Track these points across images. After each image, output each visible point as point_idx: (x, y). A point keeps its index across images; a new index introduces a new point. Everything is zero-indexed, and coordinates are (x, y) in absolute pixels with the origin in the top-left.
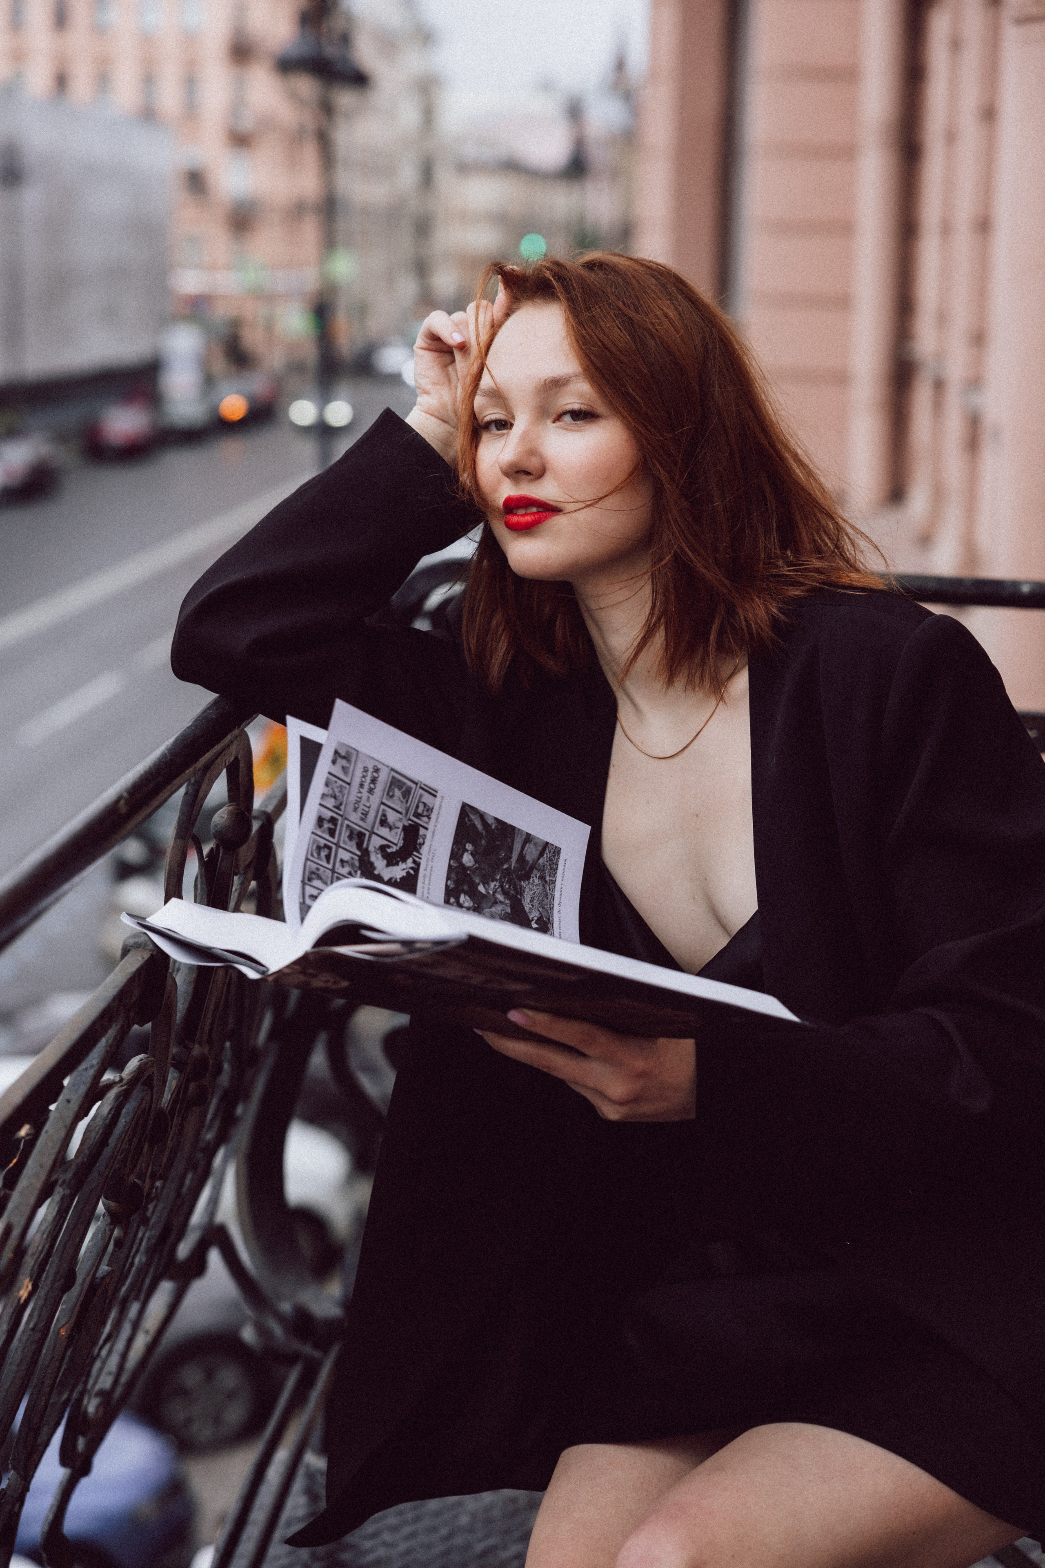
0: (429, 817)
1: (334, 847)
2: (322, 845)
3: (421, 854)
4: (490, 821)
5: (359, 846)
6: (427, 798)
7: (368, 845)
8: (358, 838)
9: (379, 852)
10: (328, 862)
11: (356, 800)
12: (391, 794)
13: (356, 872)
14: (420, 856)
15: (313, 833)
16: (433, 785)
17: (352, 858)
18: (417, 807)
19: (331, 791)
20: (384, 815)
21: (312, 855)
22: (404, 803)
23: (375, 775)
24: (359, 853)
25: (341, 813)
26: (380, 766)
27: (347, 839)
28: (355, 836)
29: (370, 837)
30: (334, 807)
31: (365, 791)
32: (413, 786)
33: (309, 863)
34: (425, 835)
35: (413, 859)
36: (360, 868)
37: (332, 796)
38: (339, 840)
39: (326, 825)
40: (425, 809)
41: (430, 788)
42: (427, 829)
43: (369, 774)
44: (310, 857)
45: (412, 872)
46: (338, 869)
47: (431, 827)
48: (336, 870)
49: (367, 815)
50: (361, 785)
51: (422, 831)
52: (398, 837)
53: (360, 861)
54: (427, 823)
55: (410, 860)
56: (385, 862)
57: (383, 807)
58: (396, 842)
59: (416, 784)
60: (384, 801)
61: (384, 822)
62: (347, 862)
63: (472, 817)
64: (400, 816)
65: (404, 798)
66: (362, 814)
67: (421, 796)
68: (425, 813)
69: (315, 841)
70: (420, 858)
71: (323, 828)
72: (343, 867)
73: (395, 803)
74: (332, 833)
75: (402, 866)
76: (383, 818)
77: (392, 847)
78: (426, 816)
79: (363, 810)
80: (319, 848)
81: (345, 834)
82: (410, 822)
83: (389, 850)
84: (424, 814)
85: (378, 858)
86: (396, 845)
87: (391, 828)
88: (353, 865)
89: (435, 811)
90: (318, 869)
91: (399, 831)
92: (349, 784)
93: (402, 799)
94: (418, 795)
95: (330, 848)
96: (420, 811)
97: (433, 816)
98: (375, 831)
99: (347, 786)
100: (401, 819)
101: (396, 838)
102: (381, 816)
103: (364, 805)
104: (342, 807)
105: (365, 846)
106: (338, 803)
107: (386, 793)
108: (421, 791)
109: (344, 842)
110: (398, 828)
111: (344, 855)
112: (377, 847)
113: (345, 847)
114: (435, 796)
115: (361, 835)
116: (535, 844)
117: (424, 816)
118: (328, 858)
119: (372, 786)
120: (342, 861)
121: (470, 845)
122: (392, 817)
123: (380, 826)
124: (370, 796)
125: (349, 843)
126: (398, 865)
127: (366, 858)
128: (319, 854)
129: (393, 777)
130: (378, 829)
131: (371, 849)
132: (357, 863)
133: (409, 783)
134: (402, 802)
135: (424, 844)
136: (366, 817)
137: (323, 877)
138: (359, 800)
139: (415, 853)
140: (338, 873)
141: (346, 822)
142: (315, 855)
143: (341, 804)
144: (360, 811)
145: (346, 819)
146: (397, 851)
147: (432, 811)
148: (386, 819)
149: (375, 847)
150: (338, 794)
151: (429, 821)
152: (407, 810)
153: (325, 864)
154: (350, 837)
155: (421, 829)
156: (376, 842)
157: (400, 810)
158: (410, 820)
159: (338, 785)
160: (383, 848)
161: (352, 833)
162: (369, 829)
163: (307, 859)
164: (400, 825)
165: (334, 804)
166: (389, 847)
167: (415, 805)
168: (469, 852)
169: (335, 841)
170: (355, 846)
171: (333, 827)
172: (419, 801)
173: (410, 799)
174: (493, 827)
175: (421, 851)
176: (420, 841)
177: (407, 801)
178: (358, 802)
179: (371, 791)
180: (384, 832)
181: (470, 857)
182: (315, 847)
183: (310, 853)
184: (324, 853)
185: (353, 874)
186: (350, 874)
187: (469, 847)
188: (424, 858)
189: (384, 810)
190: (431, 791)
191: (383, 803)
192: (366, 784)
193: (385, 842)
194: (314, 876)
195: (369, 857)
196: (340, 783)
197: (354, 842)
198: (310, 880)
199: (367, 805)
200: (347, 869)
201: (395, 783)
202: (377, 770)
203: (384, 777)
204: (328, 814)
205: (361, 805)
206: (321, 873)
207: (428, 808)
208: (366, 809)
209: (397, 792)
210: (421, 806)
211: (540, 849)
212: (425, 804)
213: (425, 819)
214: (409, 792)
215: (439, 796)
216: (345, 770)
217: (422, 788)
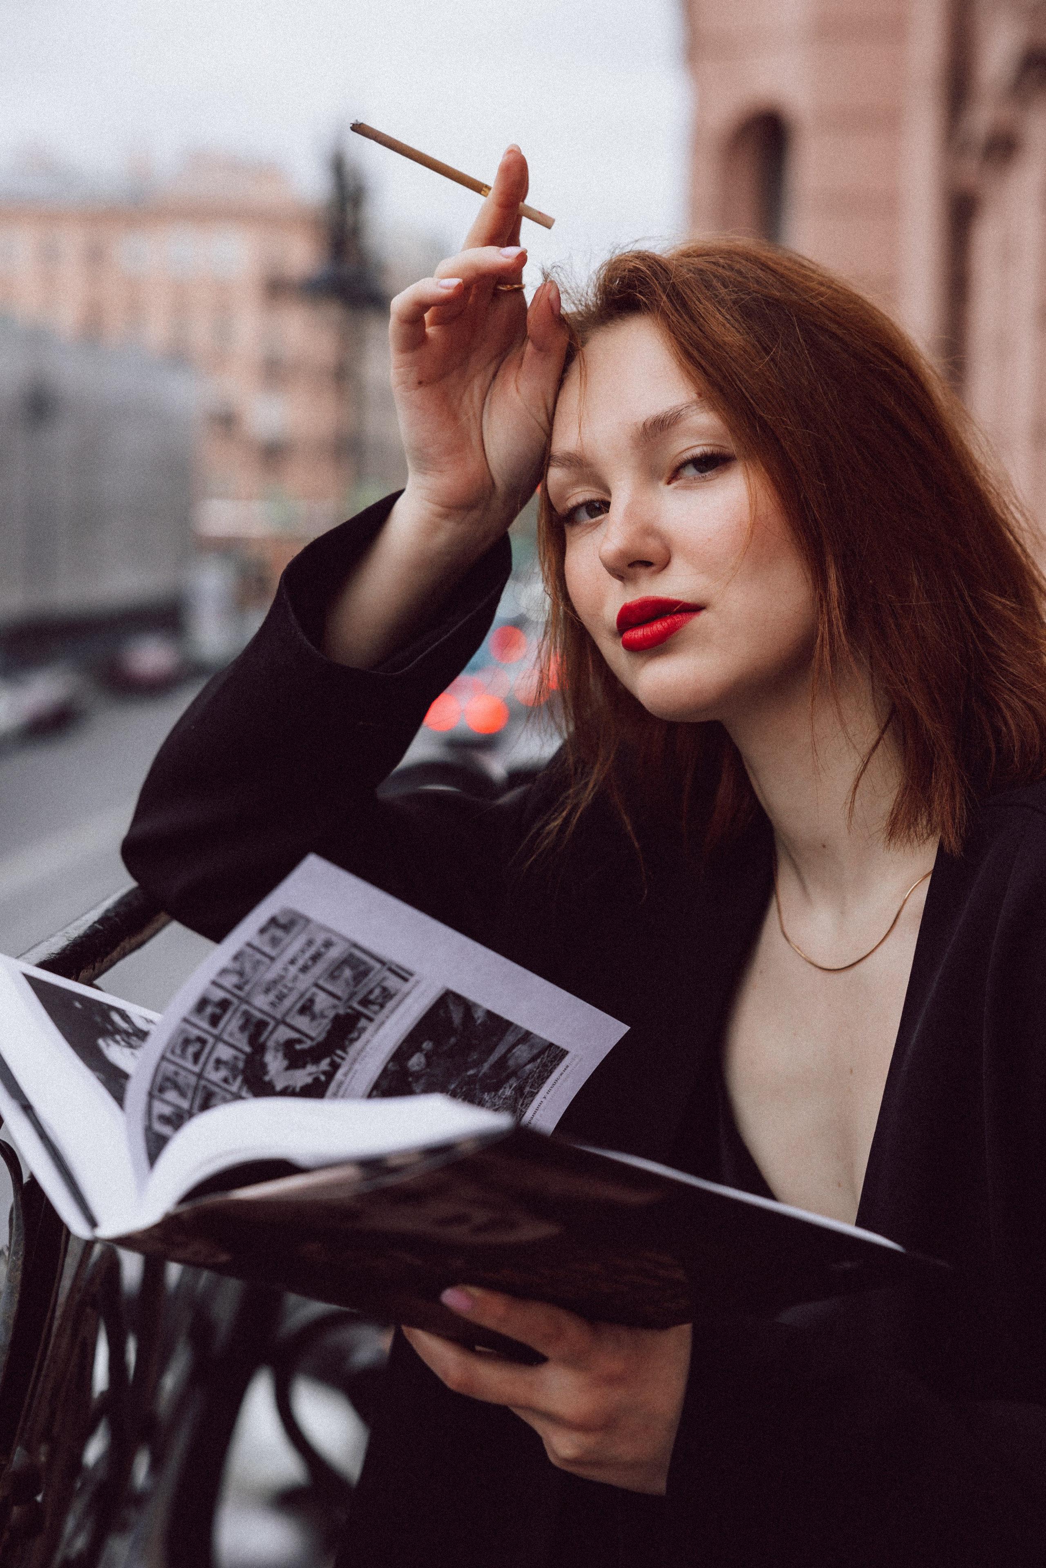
0: (382, 1006)
1: (211, 1040)
2: (193, 1038)
3: (347, 1054)
4: (479, 1016)
5: (253, 1040)
6: (392, 982)
7: (268, 1038)
8: (255, 1028)
9: (281, 1048)
10: (195, 1062)
11: (274, 980)
12: (336, 974)
13: (235, 1078)
14: (344, 1056)
15: (184, 1020)
16: (407, 965)
17: (236, 1058)
18: (371, 991)
19: (238, 967)
20: (312, 1001)
21: (173, 1052)
22: (352, 987)
23: (323, 950)
24: (248, 1049)
25: (241, 995)
26: (334, 939)
27: (235, 1030)
28: (250, 1026)
29: (276, 1026)
30: (234, 987)
31: (292, 969)
32: (378, 966)
33: (164, 1061)
34: (364, 1029)
35: (332, 1060)
36: (243, 1073)
38: (222, 1032)
39: (209, 1010)
40: (383, 996)
41: (402, 969)
42: (371, 1020)
43: (313, 949)
44: (169, 1055)
45: (323, 1078)
46: (207, 1073)
47: (378, 1019)
48: (205, 1075)
49: (282, 998)
50: (293, 962)
51: (363, 1022)
52: (320, 1030)
53: (246, 1062)
54: (376, 1013)
55: (327, 1061)
56: (285, 1063)
57: (314, 989)
58: (313, 1034)
59: (382, 963)
60: (321, 982)
61: (306, 1008)
62: (226, 1064)
63: (452, 1007)
64: (336, 1002)
65: (354, 981)
66: (276, 997)
67: (384, 979)
68: (380, 1000)
69: (183, 1031)
70: (343, 1059)
71: (202, 1014)
72: (217, 1069)
73: (338, 987)
74: (214, 1021)
75: (311, 1068)
76: (309, 1003)
77: (306, 1042)
78: (378, 1004)
79: (280, 992)
80: (187, 1042)
81: (235, 1023)
82: (349, 1011)
83: (298, 1047)
84: (377, 1001)
85: (276, 1058)
86: (312, 1039)
87: (313, 1017)
88: (234, 1069)
89: (395, 1000)
90: (176, 1073)
91: (325, 1021)
92: (272, 959)
93: (350, 981)
94: (382, 976)
95: (204, 1041)
96: (372, 997)
97: (390, 1005)
98: (288, 1020)
99: (268, 961)
100: (336, 1006)
101: (314, 1029)
102: (307, 1001)
103: (285, 987)
104: (247, 988)
105: (262, 1039)
106: (243, 982)
107: (327, 973)
108: (388, 974)
109: (231, 1035)
110: (326, 1018)
111: (224, 1052)
112: (282, 1040)
113: (231, 1041)
114: (405, 980)
115: (261, 1025)
116: (532, 1046)
117: (375, 1004)
118: (196, 1057)
119: (310, 963)
120: (218, 1062)
121: (430, 1044)
122: (322, 1001)
123: (297, 1014)
124: (300, 974)
125: (238, 1035)
126: (304, 1069)
127: (258, 1058)
128: (184, 1051)
129: (351, 955)
130: (291, 1018)
131: (271, 1043)
132: (241, 1065)
133: (373, 963)
134: (348, 984)
135: (358, 1039)
136: (280, 1002)
137: (181, 1084)
138: (278, 979)
139: (339, 1052)
140: (208, 1081)
141: (245, 1006)
142: (178, 1051)
143: (246, 984)
144: (274, 992)
145: (247, 1003)
147: (391, 998)
148: (312, 1006)
149: (277, 1043)
150: (247, 971)
151: (380, 1011)
152: (352, 995)
153: (189, 1066)
154: (243, 1028)
155: (363, 1020)
156: (283, 1034)
157: (339, 993)
158: (351, 1007)
159: (253, 960)
160: (289, 1043)
161: (247, 1021)
162: (278, 1017)
163: (163, 1058)
164: (331, 1014)
165: (236, 984)
166: (299, 1041)
167: (368, 989)
168: (424, 1052)
169: (215, 1032)
170: (245, 1043)
171: (220, 1013)
172: (378, 984)
173: (365, 981)
174: (479, 1022)
175: (348, 1052)
176: (355, 1035)
177: (356, 986)
178: (275, 982)
179: (304, 969)
180: (302, 1022)
181: (423, 1060)
182: (180, 1040)
183: (169, 1047)
184: (191, 1050)
185: (231, 1080)
186: (226, 1080)
187: (427, 1045)
188: (349, 1058)
189: (314, 994)
190: (404, 975)
191: (317, 985)
192: (301, 962)
193: (295, 1035)
194: (168, 1084)
195: (263, 1056)
196: (258, 956)
197: (246, 1034)
198: (162, 1090)
199: (290, 985)
200: (223, 1073)
201: (349, 961)
202: (328, 944)
203: (334, 953)
204: (218, 995)
205: (280, 987)
206: (181, 1080)
207: (387, 995)
208: (285, 991)
209: (347, 973)
210: (377, 992)
211: (535, 1051)
212: (385, 989)
213: (376, 1008)
214: (365, 973)
215: (412, 980)
216: (275, 942)
217: (390, 970)
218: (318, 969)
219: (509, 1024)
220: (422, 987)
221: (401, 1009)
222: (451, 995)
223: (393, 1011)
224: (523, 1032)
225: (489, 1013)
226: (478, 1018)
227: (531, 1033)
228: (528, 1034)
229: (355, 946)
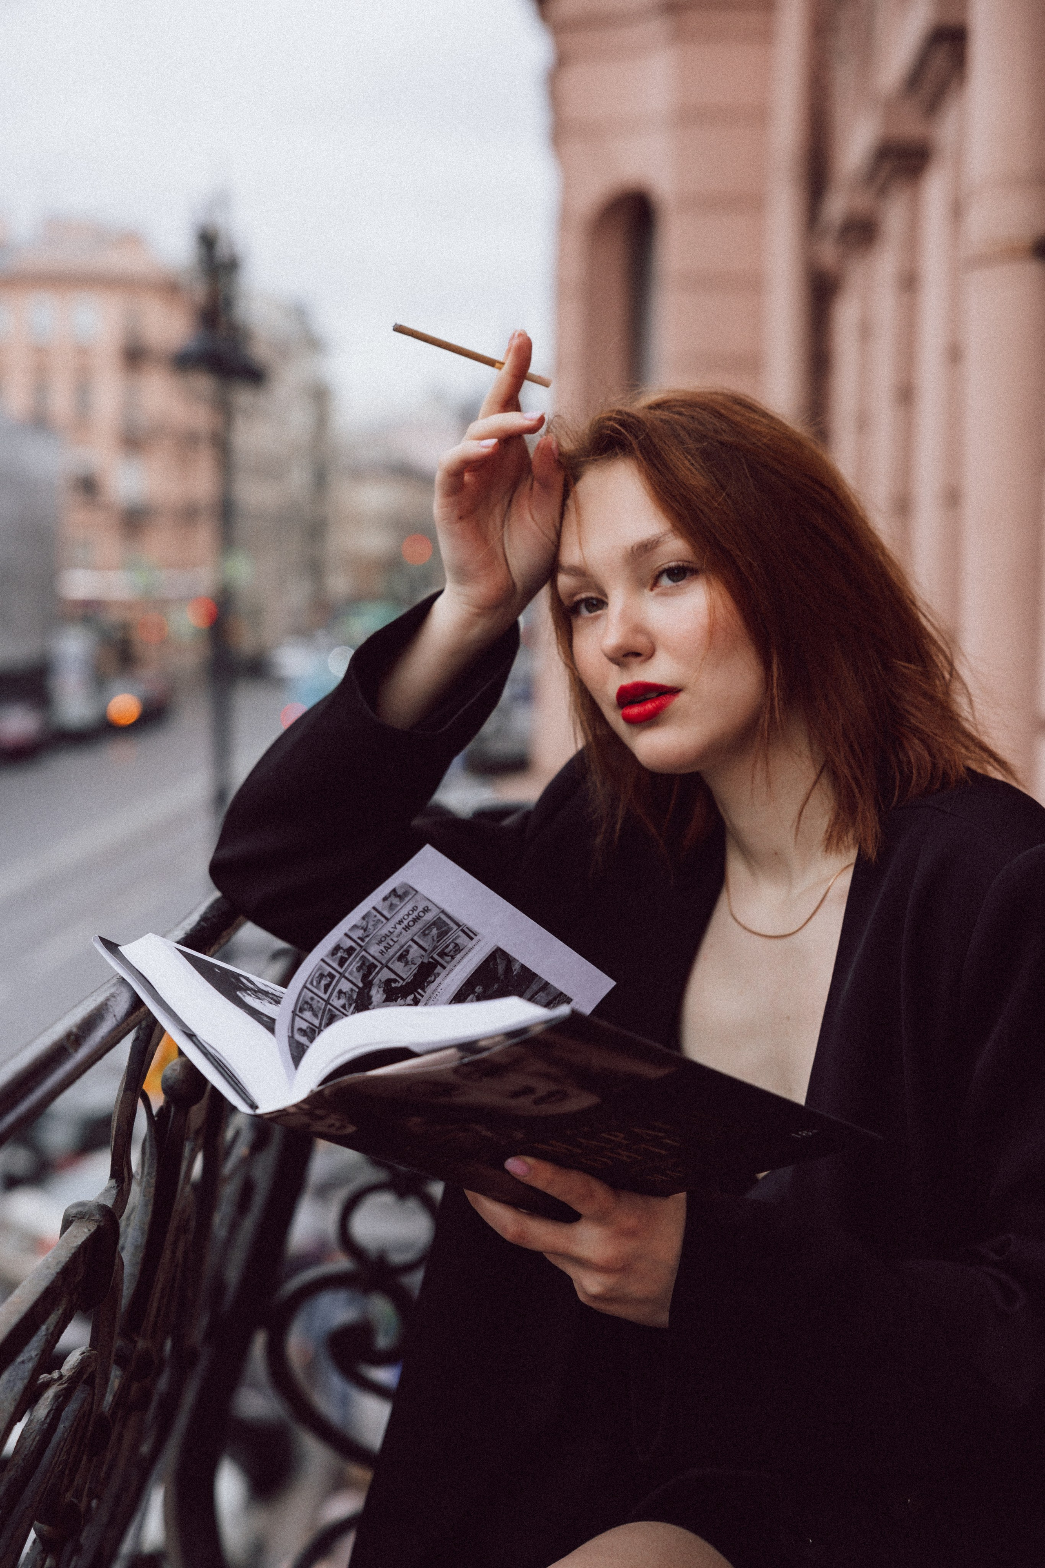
0: (453, 958)
1: (338, 976)
2: (326, 973)
3: (425, 992)
4: (516, 968)
5: (364, 978)
6: (463, 940)
7: (374, 977)
8: (368, 969)
9: (382, 985)
10: (325, 992)
11: (386, 934)
12: (427, 932)
13: (350, 1005)
14: (423, 993)
15: (323, 960)
16: (475, 929)
17: (352, 990)
18: (447, 946)
19: (365, 923)
20: (407, 951)
21: (311, 983)
22: (435, 943)
23: (422, 914)
24: (361, 985)
25: (362, 944)
26: (431, 906)
27: (355, 970)
28: (365, 968)
29: (381, 969)
30: (359, 938)
31: (399, 927)
32: (455, 927)
33: (305, 990)
34: (439, 974)
35: (415, 996)
36: (356, 1001)
37: (362, 928)
38: (345, 971)
39: (340, 954)
40: (454, 950)
41: (471, 931)
42: (444, 968)
43: (416, 913)
44: (308, 986)
46: (333, 1000)
47: (449, 967)
48: (331, 1002)
49: (389, 948)
50: (400, 922)
51: (439, 969)
52: (410, 973)
53: (359, 994)
54: (448, 963)
55: (412, 996)
56: (384, 996)
57: (410, 943)
58: (405, 977)
59: (459, 925)
60: (416, 938)
61: (403, 957)
62: (345, 993)
63: (498, 961)
64: (423, 953)
65: (437, 938)
66: (385, 947)
67: (458, 937)
68: (452, 953)
69: (320, 968)
70: (422, 996)
71: (334, 957)
72: (339, 998)
73: (426, 942)
74: (342, 962)
75: (400, 1001)
76: (405, 953)
77: (399, 982)
78: (450, 956)
79: (388, 944)
80: (322, 976)
81: (355, 965)
82: (431, 960)
83: (393, 985)
84: (450, 954)
85: (378, 992)
86: (403, 980)
87: (407, 964)
88: (350, 998)
89: (462, 954)
90: (312, 999)
91: (414, 967)
92: (387, 919)
93: (435, 938)
94: (456, 935)
95: (332, 977)
96: (447, 950)
97: (458, 957)
98: (389, 965)
99: (385, 921)
100: (423, 956)
101: (406, 973)
102: (405, 951)
103: (392, 940)
104: (367, 939)
105: (370, 978)
106: (365, 935)
107: (421, 931)
108: (461, 933)
109: (350, 973)
110: (415, 964)
111: (345, 986)
112: (383, 980)
113: (351, 978)
114: (472, 939)
115: (372, 967)
116: (548, 994)
117: (448, 956)
118: (327, 987)
119: (411, 923)
120: (340, 992)
121: (481, 988)
122: (415, 951)
123: (396, 960)
124: (404, 931)
125: (356, 973)
126: (396, 1001)
127: (367, 991)
128: (319, 983)
129: (439, 918)
130: (392, 964)
131: (376, 981)
132: (355, 996)
133: (452, 924)
134: (433, 940)
135: (433, 981)
136: (387, 951)
137: (314, 1007)
138: (389, 934)
139: (419, 991)
140: (332, 1006)
141: (363, 953)
142: (315, 983)
143: (367, 936)
144: (384, 944)
145: (365, 950)
146: (401, 986)
147: (460, 952)
148: (407, 955)
149: (380, 980)
150: (369, 927)
151: (451, 961)
152: (435, 948)
153: (321, 994)
154: (359, 969)
155: (439, 967)
156: (386, 974)
157: (426, 946)
158: (432, 957)
159: (375, 919)
160: (389, 981)
161: (363, 964)
162: (384, 962)
163: (305, 987)
164: (419, 962)
165: (361, 936)
166: (395, 981)
167: (446, 945)
168: (476, 994)
169: (341, 970)
170: (360, 980)
171: (347, 956)
172: (452, 942)
173: (445, 938)
174: (515, 973)
175: (426, 990)
176: (432, 978)
177: (438, 941)
178: (386, 936)
179: (407, 928)
180: (398, 967)
182: (317, 975)
183: (310, 980)
184: (324, 982)
185: (347, 1006)
186: (344, 1007)
187: (479, 989)
188: (426, 995)
189: (410, 946)
190: (470, 934)
191: (413, 940)
192: (406, 922)
193: (393, 976)
194: (306, 1006)
195: (370, 990)
196: (379, 917)
197: (361, 973)
198: (301, 1010)
199: (395, 939)
200: (342, 1001)
201: (437, 923)
202: (426, 910)
203: (429, 917)
204: (349, 943)
205: (388, 940)
206: (314, 1004)
207: (458, 949)
208: (391, 943)
209: (434, 931)
210: (451, 947)
211: (551, 998)
212: (456, 945)
213: (449, 958)
214: (446, 932)
215: (476, 939)
216: (392, 907)
217: (463, 931)
218: (415, 929)
219: (535, 975)
220: (482, 944)
221: (465, 960)
222: (499, 951)
223: (459, 962)
224: (544, 982)
225: (523, 966)
226: (515, 970)
227: (549, 984)
228: (547, 983)
229: (443, 912)
